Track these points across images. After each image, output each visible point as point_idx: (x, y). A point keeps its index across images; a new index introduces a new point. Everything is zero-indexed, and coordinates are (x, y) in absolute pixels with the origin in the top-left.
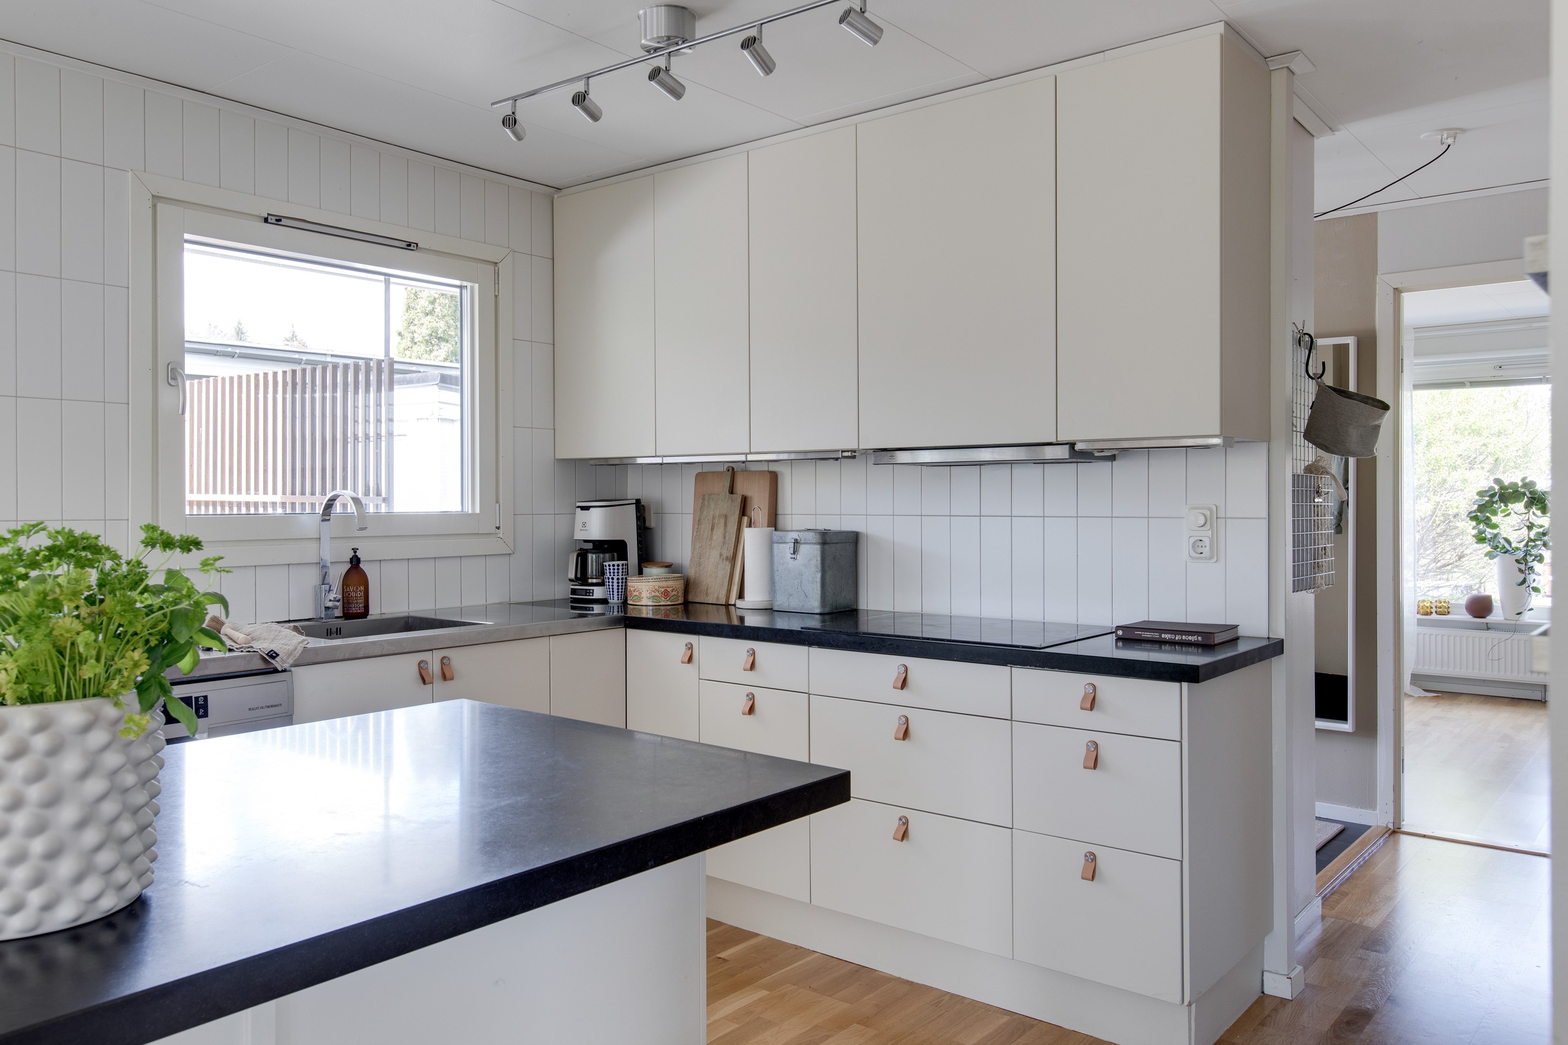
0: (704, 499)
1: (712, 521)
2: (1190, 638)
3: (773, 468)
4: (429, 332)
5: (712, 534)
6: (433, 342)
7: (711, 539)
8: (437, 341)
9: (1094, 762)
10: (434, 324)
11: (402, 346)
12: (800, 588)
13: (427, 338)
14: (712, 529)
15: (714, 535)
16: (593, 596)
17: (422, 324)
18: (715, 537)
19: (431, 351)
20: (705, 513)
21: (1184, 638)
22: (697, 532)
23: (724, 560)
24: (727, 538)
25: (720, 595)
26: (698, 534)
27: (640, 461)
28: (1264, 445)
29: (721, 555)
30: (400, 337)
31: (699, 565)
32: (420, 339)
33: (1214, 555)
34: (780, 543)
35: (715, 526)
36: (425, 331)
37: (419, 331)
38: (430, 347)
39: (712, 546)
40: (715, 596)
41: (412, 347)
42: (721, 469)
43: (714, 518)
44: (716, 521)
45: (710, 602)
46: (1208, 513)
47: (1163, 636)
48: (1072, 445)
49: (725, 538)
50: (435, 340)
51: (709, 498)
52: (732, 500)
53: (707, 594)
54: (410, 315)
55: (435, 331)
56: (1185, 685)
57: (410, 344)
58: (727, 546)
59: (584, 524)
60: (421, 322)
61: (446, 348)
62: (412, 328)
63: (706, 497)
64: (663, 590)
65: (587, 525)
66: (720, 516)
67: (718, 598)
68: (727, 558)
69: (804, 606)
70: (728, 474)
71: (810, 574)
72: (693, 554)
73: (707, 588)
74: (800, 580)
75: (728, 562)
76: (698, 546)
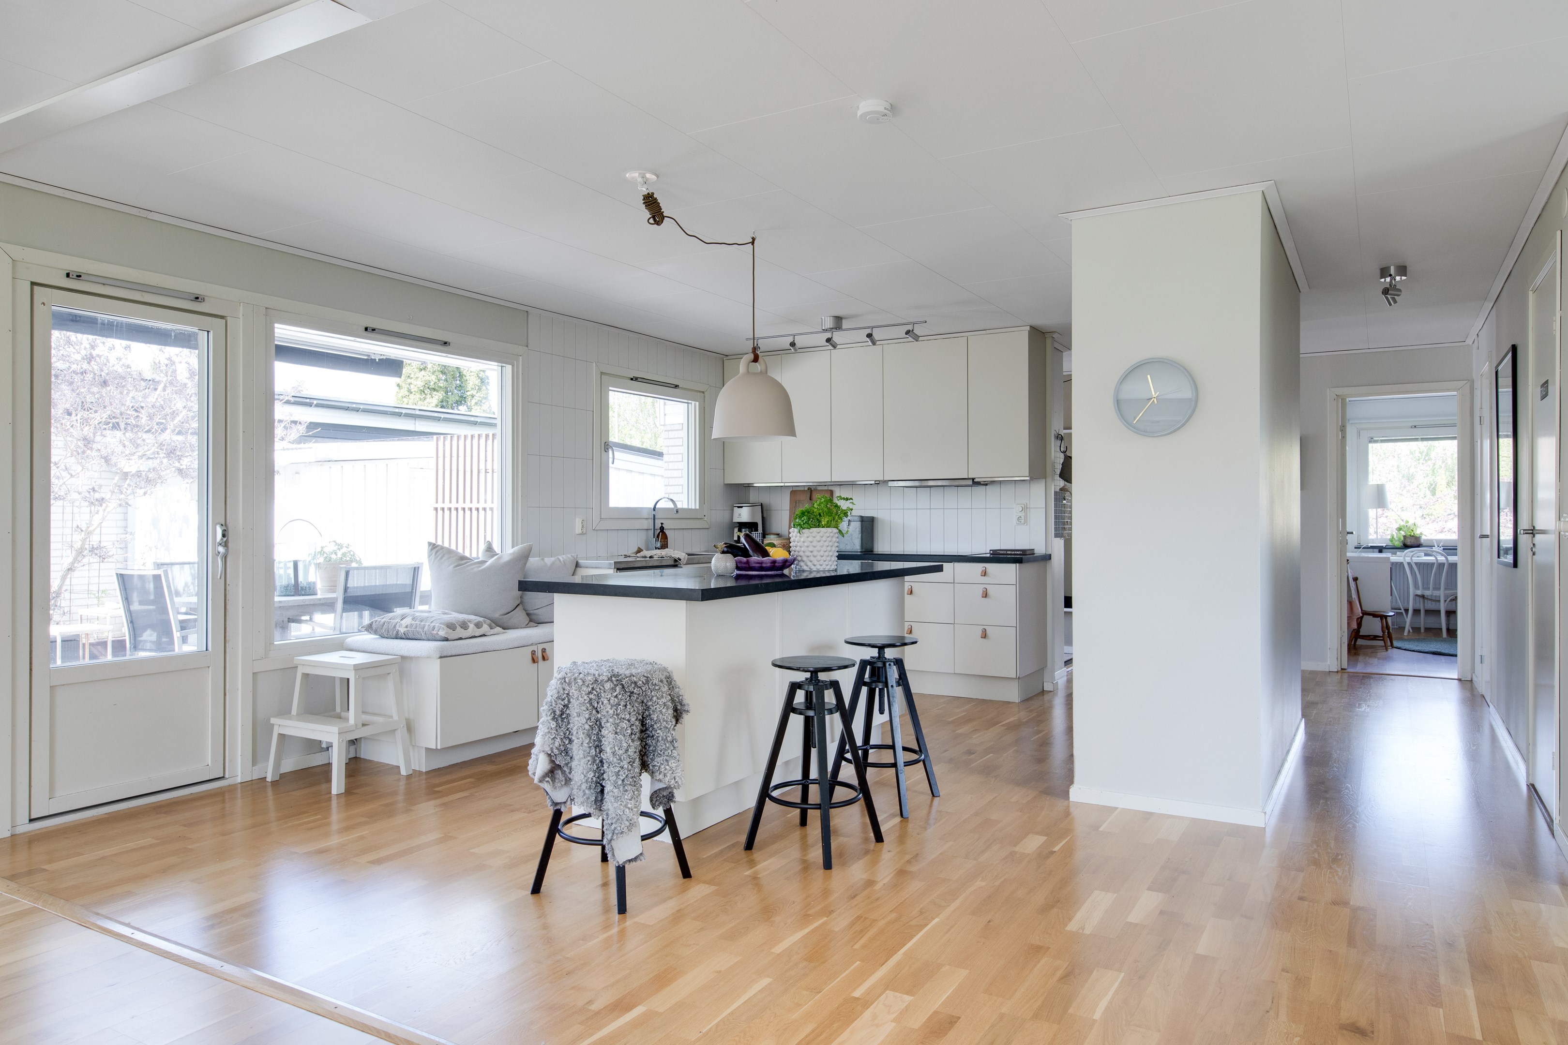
0: (796, 503)
3: (830, 488)
4: (423, 384)
6: (426, 392)
8: (430, 391)
9: (985, 595)
10: (427, 378)
11: (400, 395)
12: (851, 541)
13: (422, 388)
17: (417, 378)
19: (425, 399)
20: (796, 509)
21: (1015, 552)
27: (755, 485)
28: (1044, 480)
30: (398, 388)
32: (416, 389)
33: (1026, 522)
36: (420, 384)
37: (414, 382)
38: (424, 396)
41: (409, 396)
42: (806, 489)
46: (1023, 506)
47: (1008, 552)
48: (973, 479)
50: (428, 390)
54: (407, 370)
55: (427, 383)
56: (1018, 564)
57: (407, 394)
59: (740, 515)
60: (417, 376)
61: (437, 397)
62: (409, 381)
63: (799, 500)
65: (741, 515)
69: (853, 549)
70: (808, 491)
71: (857, 535)
74: (851, 538)
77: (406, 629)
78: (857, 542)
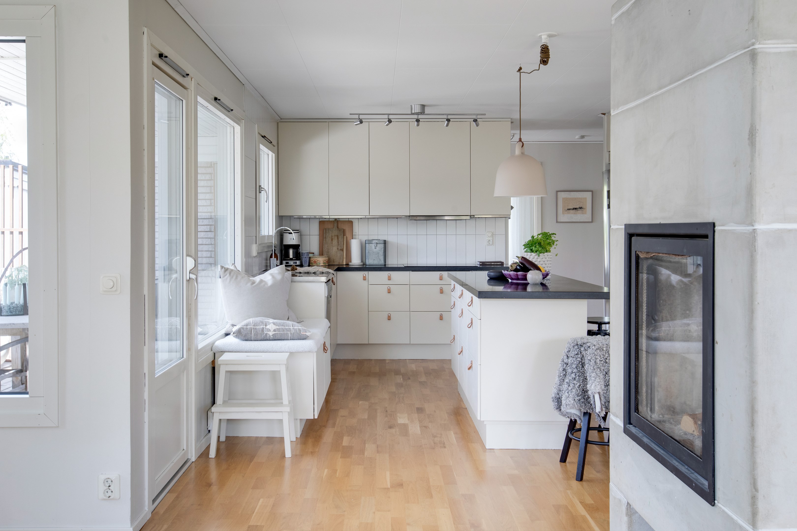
0: (326, 230)
1: (332, 238)
5: (332, 242)
7: (332, 243)
12: (378, 258)
14: (332, 240)
15: (333, 242)
18: (333, 243)
20: (327, 235)
21: (497, 263)
22: (325, 241)
24: (339, 243)
25: (340, 262)
26: (326, 242)
29: (338, 249)
31: (328, 252)
33: (493, 244)
34: (370, 244)
39: (333, 246)
40: (338, 262)
43: (332, 236)
44: (333, 237)
45: (336, 264)
46: (491, 233)
49: (338, 243)
51: (328, 230)
52: (339, 231)
53: (334, 262)
58: (340, 245)
59: (291, 239)
63: (327, 229)
64: (326, 260)
66: (335, 236)
67: (339, 263)
68: (341, 250)
69: (379, 263)
70: (335, 221)
71: (382, 253)
72: (324, 249)
73: (334, 260)
74: (378, 255)
75: (341, 251)
76: (326, 246)
77: (274, 333)
78: (382, 258)
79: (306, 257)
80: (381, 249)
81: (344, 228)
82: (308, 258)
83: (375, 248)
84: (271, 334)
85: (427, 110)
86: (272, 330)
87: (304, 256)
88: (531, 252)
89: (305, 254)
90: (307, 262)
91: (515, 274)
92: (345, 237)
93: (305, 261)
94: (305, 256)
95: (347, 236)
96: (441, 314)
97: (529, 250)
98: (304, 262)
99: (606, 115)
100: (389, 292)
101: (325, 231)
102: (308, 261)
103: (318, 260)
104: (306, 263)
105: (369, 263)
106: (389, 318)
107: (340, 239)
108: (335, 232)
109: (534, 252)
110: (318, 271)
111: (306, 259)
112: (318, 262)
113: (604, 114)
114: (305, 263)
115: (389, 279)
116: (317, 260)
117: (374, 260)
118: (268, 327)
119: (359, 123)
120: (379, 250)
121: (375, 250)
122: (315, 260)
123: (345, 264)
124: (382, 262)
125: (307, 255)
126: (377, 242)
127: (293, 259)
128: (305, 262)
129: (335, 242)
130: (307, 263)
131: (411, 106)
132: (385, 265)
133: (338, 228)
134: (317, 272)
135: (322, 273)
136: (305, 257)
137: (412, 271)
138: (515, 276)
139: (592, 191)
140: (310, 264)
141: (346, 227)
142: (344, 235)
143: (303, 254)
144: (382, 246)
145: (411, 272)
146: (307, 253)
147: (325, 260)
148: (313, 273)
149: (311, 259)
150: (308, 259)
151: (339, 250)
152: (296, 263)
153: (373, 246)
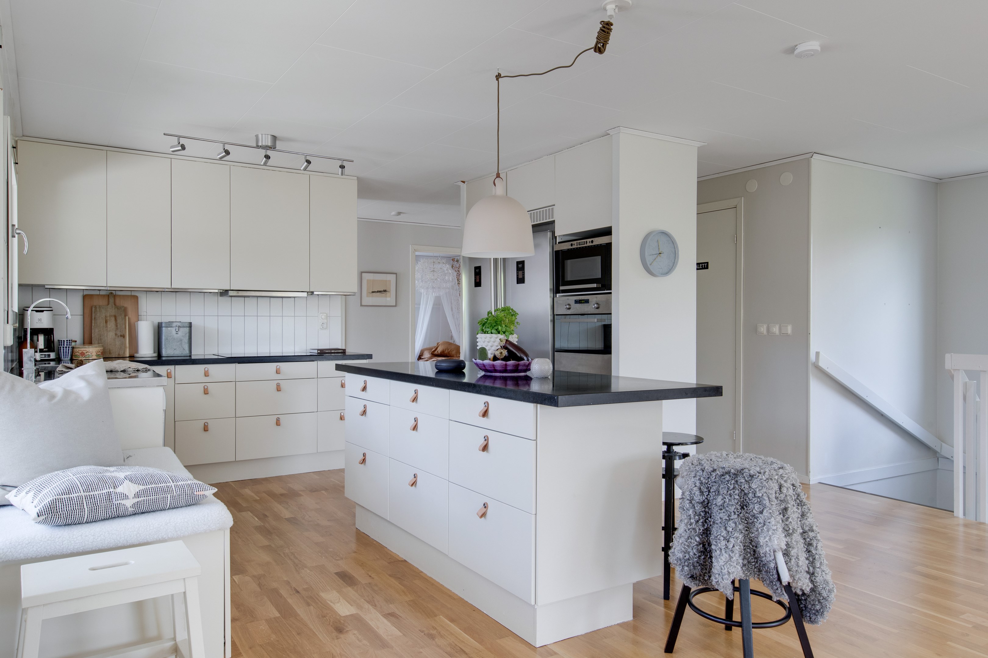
0: (96, 308)
1: (105, 319)
2: (339, 351)
5: (106, 325)
7: (107, 327)
9: (343, 386)
12: (180, 346)
14: (106, 322)
15: (108, 325)
16: (50, 357)
18: (109, 326)
20: (98, 314)
21: (338, 351)
22: (94, 324)
23: (119, 337)
24: (119, 326)
26: (96, 325)
29: (116, 334)
31: (101, 338)
33: (327, 327)
34: (169, 327)
35: (108, 320)
39: (108, 330)
40: (117, 353)
43: (106, 317)
44: (108, 318)
45: (114, 357)
46: (327, 315)
47: (332, 351)
49: (117, 326)
51: (100, 308)
52: (118, 309)
53: (110, 353)
58: (119, 330)
59: (40, 320)
63: (97, 306)
64: (101, 351)
66: (110, 316)
67: (119, 354)
68: (121, 336)
69: (182, 353)
70: (110, 296)
71: (186, 340)
72: (93, 335)
73: (110, 351)
74: (180, 343)
75: (122, 338)
76: (97, 330)
77: (135, 499)
78: (186, 347)
79: (68, 347)
80: (185, 334)
81: (125, 306)
82: (70, 348)
83: (177, 332)
84: (128, 503)
85: (279, 145)
86: (131, 495)
87: (63, 345)
88: (497, 332)
89: (66, 342)
90: (68, 354)
91: (504, 365)
92: (127, 317)
93: (66, 352)
94: (65, 345)
95: (130, 316)
96: (278, 418)
97: (493, 331)
98: (64, 354)
99: (466, 183)
100: (206, 392)
101: (93, 309)
102: (70, 353)
103: (88, 351)
104: (67, 356)
105: (167, 354)
106: (206, 429)
107: (118, 321)
108: (111, 311)
109: (502, 333)
110: (130, 368)
111: (67, 350)
112: (88, 354)
113: (464, 182)
114: (65, 356)
115: (206, 374)
116: (85, 351)
117: (175, 349)
118: (120, 490)
119: (180, 148)
120: (183, 336)
121: (176, 336)
122: (83, 350)
123: (128, 355)
124: (187, 352)
125: (68, 343)
126: (179, 325)
127: (44, 350)
128: (66, 354)
129: (111, 324)
130: (69, 356)
131: (257, 136)
132: (190, 356)
133: (115, 305)
134: (128, 370)
135: (136, 371)
136: (66, 347)
137: (238, 363)
138: (503, 368)
139: (396, 274)
140: (74, 357)
141: (127, 304)
142: (125, 316)
143: (60, 342)
144: (187, 330)
145: (237, 365)
146: (69, 341)
147: (99, 350)
148: (121, 371)
149: (75, 350)
150: (70, 350)
151: (118, 336)
152: (50, 356)
153: (173, 330)
